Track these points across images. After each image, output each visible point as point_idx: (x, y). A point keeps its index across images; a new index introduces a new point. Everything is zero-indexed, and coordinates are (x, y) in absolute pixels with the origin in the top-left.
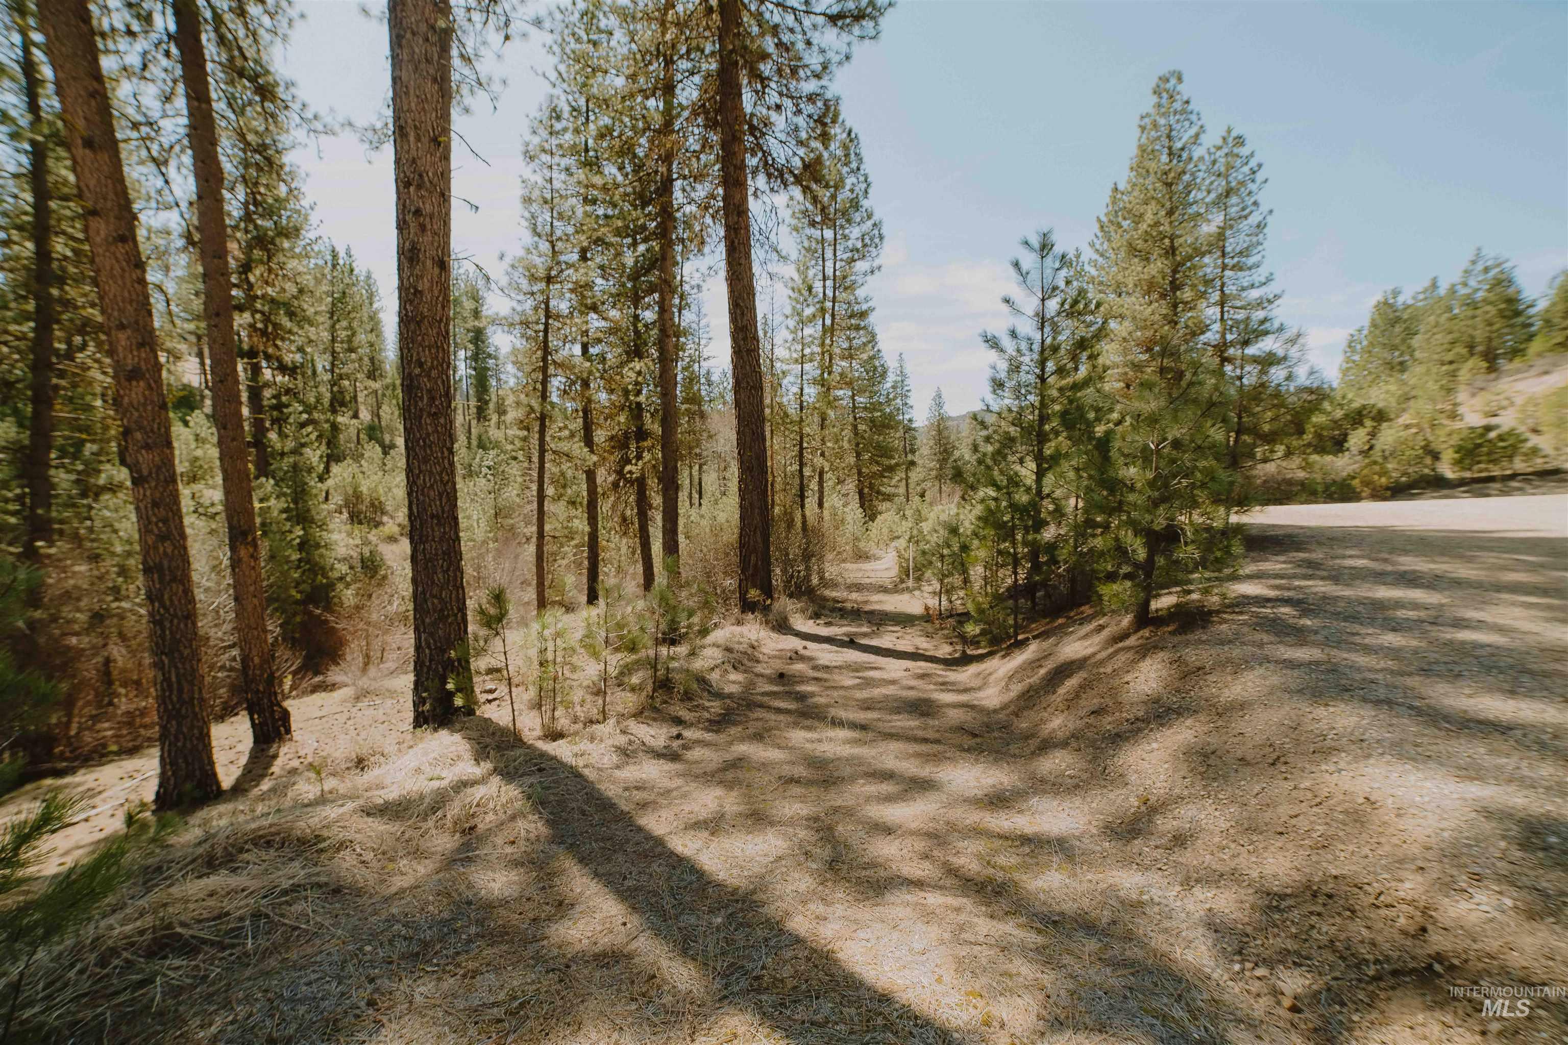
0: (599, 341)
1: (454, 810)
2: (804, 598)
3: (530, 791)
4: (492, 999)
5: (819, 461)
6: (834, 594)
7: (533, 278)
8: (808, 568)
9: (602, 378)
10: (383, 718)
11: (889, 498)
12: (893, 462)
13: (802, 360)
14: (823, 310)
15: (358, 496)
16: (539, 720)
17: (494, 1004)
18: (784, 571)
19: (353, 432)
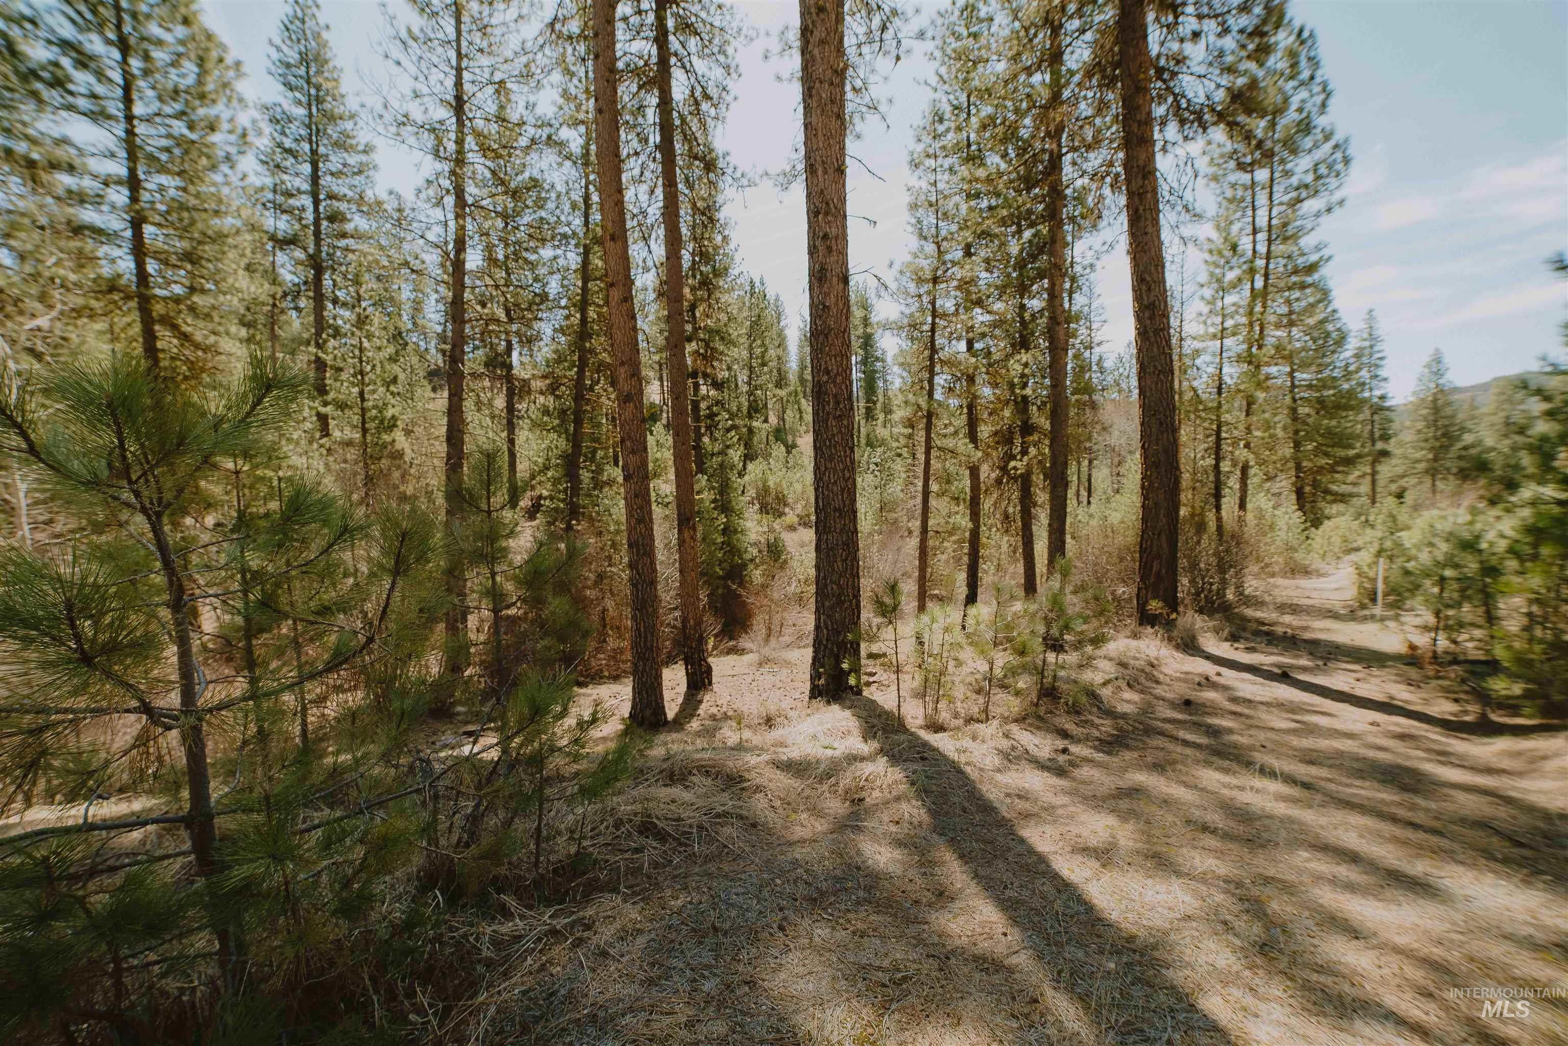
0: (983, 335)
1: (846, 781)
2: (1217, 616)
3: (914, 777)
4: (877, 963)
5: (1242, 454)
6: (1259, 614)
7: (920, 281)
8: (1224, 582)
9: (987, 373)
10: (779, 685)
11: (1342, 498)
12: (1352, 453)
13: (1223, 334)
14: (1252, 271)
15: (766, 490)
16: (922, 710)
17: (879, 968)
18: (1192, 581)
19: (764, 434)
